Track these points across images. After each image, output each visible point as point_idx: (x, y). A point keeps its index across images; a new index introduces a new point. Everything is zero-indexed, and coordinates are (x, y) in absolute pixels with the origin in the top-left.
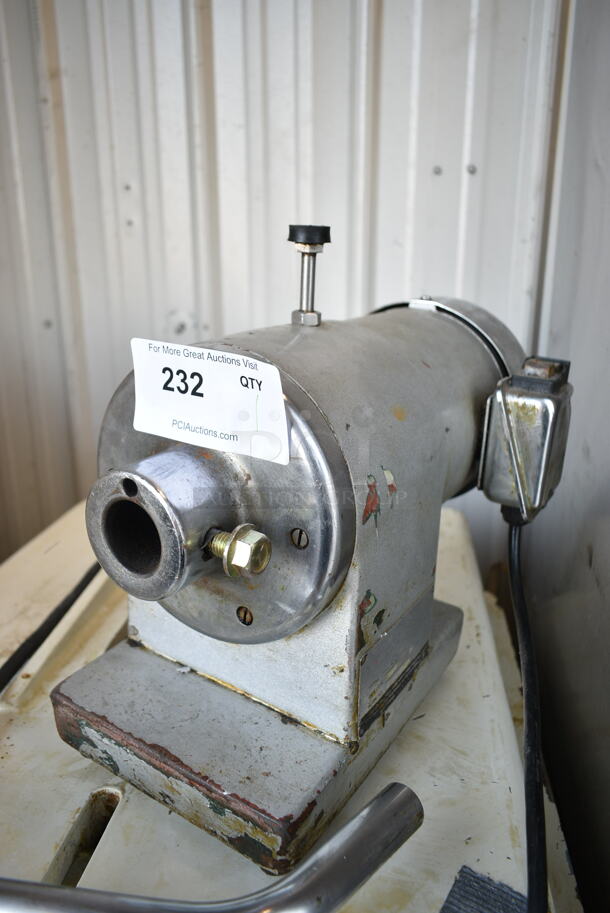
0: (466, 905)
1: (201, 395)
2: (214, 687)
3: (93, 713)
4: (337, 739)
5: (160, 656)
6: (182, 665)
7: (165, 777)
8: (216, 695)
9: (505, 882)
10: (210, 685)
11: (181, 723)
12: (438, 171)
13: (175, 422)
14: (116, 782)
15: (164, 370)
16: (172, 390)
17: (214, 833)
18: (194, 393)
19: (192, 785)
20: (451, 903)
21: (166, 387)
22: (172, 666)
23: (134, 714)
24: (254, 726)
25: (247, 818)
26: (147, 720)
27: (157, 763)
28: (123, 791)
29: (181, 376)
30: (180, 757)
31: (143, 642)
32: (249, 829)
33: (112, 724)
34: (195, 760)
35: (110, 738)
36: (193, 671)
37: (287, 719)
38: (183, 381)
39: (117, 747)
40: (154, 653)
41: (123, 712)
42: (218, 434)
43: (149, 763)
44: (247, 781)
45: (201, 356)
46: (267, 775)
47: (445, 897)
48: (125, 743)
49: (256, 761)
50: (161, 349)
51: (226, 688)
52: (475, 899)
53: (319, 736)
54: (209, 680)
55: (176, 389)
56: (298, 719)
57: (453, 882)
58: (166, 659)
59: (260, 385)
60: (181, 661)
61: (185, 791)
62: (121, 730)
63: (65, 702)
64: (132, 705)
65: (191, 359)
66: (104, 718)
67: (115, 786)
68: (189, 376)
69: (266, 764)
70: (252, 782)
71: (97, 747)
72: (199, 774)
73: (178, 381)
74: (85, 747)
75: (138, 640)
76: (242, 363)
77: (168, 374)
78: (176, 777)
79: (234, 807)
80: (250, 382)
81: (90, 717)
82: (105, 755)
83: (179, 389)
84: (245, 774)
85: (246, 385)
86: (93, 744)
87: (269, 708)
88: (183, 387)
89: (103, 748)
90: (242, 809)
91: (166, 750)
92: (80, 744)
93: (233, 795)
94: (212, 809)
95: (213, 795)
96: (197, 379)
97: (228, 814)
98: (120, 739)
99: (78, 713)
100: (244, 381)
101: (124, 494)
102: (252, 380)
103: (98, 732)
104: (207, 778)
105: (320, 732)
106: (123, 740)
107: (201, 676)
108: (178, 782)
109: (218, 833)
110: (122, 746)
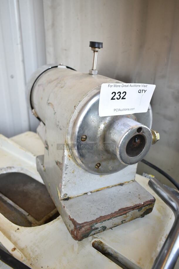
1: (125, 99)
3: (97, 218)
5: (78, 196)
7: (125, 215)
11: (113, 202)
13: (115, 110)
14: (91, 239)
15: (112, 94)
16: (115, 99)
17: (137, 218)
18: (123, 98)
19: (133, 210)
21: (112, 99)
25: (147, 205)
26: (108, 208)
27: (123, 213)
28: (96, 238)
29: (119, 94)
31: (70, 197)
32: (148, 207)
33: (105, 216)
34: (129, 204)
35: (105, 220)
36: (91, 192)
37: (121, 185)
38: (119, 95)
39: (108, 221)
40: (76, 197)
41: (101, 212)
42: (130, 109)
44: (140, 199)
45: (127, 86)
46: (139, 195)
49: (134, 195)
50: (113, 86)
55: (116, 99)
58: (81, 196)
59: (145, 91)
60: (86, 193)
64: (98, 209)
65: (124, 87)
68: (122, 93)
69: (136, 194)
71: (99, 228)
72: (134, 206)
73: (117, 96)
74: (93, 232)
75: (67, 197)
76: (141, 86)
77: (114, 94)
78: (129, 212)
79: (145, 205)
80: (142, 91)
81: (97, 220)
82: (102, 228)
83: (117, 98)
84: (138, 198)
85: (140, 92)
86: (97, 228)
87: (115, 186)
88: (119, 97)
89: (101, 226)
90: (147, 204)
91: (123, 208)
92: (90, 234)
93: (144, 202)
94: (139, 211)
95: (140, 207)
96: (124, 93)
97: (143, 208)
98: (109, 218)
99: (91, 223)
100: (140, 91)
101: (137, 133)
102: (143, 90)
103: (100, 223)
104: (136, 205)
105: (129, 182)
106: (110, 217)
107: (94, 192)
108: (129, 213)
109: (138, 216)
110: (110, 219)
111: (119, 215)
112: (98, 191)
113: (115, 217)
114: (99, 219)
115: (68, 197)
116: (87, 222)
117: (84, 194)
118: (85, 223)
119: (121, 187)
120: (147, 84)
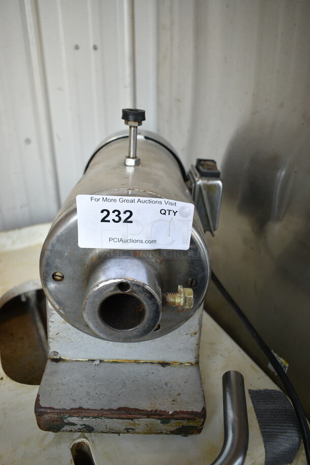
0: (261, 404)
1: (131, 222)
2: (118, 365)
3: (72, 409)
4: (191, 363)
5: (77, 361)
6: (94, 361)
7: (131, 421)
8: (124, 368)
9: (265, 388)
10: (115, 365)
11: (121, 391)
12: (77, 48)
13: (111, 239)
14: (78, 436)
15: (102, 211)
16: (109, 221)
17: (162, 433)
18: (126, 221)
19: (149, 418)
20: (256, 407)
21: (103, 220)
22: (88, 363)
23: (94, 398)
24: (153, 375)
25: (183, 419)
26: (104, 398)
27: (125, 416)
28: (86, 438)
29: (117, 213)
30: (136, 408)
31: (63, 357)
32: (185, 423)
33: (88, 409)
34: (145, 405)
35: (88, 417)
36: (101, 361)
37: (164, 364)
38: (117, 216)
39: (94, 419)
40: (73, 361)
41: (88, 400)
42: (144, 241)
43: (119, 418)
44: (174, 402)
45: (132, 201)
46: (179, 394)
47: (252, 406)
48: (100, 415)
49: (170, 391)
50: (101, 200)
51: (124, 362)
52: (261, 401)
53: (183, 365)
54: (113, 362)
55: (111, 221)
56: (169, 362)
57: (250, 398)
58: (82, 361)
59: (175, 213)
60: (92, 359)
61: (143, 422)
62: (96, 410)
63: (49, 411)
64: (88, 394)
65: (125, 203)
66: (81, 408)
67: (79, 437)
68: (122, 213)
69: (174, 390)
70: (176, 402)
71: (77, 425)
72: (152, 410)
73: (113, 216)
74: (66, 428)
75: (58, 358)
76: (163, 202)
77: (105, 213)
78: (138, 418)
79: (176, 416)
80: (167, 212)
81: (72, 412)
82: (83, 427)
83: (114, 220)
84: (170, 400)
85: (165, 214)
86: (74, 424)
87: (152, 363)
88: (117, 219)
89: (82, 423)
90: (181, 416)
91: (127, 408)
92: (61, 428)
93: (175, 412)
94: (161, 423)
95: (163, 417)
96: (128, 214)
97: (172, 421)
98: (96, 415)
99: (61, 413)
100: (163, 212)
101: (119, 292)
102: (169, 211)
103: (78, 417)
104: (157, 411)
105: (182, 364)
106: (98, 414)
107: (107, 362)
108: (139, 420)
109: (164, 432)
110: (98, 418)
111: (116, 416)
112: (116, 362)
113: (108, 418)
114: (76, 412)
115: (60, 357)
116: (53, 409)
117: (89, 360)
118: (50, 408)
119: (160, 368)
120: (175, 201)
